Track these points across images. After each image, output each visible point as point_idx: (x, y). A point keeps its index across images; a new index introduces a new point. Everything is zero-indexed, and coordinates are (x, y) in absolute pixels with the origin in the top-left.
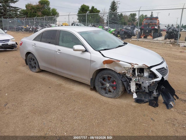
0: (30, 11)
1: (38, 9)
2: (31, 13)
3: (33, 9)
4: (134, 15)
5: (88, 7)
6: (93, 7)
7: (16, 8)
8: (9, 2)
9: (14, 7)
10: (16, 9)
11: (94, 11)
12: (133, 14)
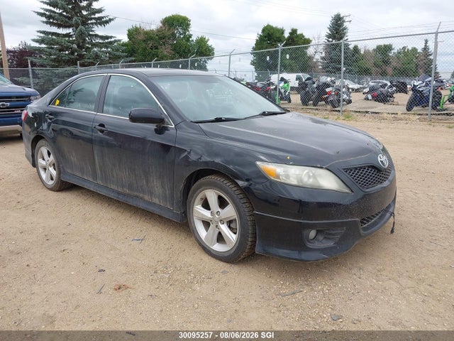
0: (144, 45)
1: (160, 38)
2: (145, 49)
3: (151, 39)
4: (388, 48)
5: (282, 31)
6: (294, 32)
7: (107, 37)
8: (92, 24)
9: (102, 37)
10: (107, 42)
11: (296, 40)
12: (385, 46)
